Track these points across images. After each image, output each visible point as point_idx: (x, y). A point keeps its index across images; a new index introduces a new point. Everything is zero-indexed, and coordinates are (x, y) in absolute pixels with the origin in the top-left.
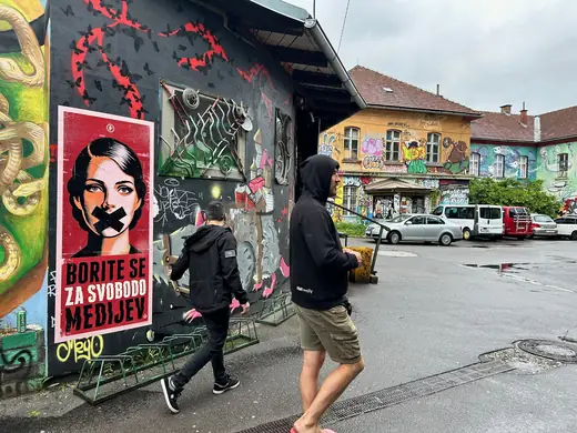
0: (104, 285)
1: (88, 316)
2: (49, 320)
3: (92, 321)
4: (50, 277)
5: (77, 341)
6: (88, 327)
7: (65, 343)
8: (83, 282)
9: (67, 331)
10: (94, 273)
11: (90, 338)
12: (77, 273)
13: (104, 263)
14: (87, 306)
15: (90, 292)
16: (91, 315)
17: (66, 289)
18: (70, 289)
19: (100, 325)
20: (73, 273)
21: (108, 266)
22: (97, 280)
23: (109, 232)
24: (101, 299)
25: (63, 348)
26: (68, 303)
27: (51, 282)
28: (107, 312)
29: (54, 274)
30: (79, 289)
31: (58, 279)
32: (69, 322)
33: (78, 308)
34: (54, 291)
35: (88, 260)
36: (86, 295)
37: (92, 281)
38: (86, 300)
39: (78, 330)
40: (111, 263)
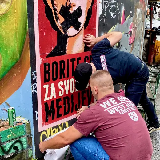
0: (68, 81)
1: (59, 107)
2: (34, 114)
3: (62, 111)
4: (33, 77)
5: (53, 128)
6: (59, 116)
7: (46, 131)
8: (55, 79)
9: (46, 121)
10: (62, 71)
11: (61, 125)
12: (51, 71)
13: (68, 60)
14: (58, 100)
15: (60, 87)
16: (61, 107)
17: (44, 86)
18: (46, 86)
19: (66, 114)
20: (48, 72)
21: (71, 63)
22: (64, 77)
23: (71, 31)
24: (67, 93)
25: (44, 135)
26: (46, 99)
27: (34, 82)
28: (70, 103)
29: (35, 74)
30: (53, 85)
31: (38, 78)
32: (47, 114)
33: (52, 102)
34: (36, 89)
35: (58, 59)
36: (58, 90)
37: (61, 78)
38: (57, 94)
39: (53, 119)
40: (73, 60)
